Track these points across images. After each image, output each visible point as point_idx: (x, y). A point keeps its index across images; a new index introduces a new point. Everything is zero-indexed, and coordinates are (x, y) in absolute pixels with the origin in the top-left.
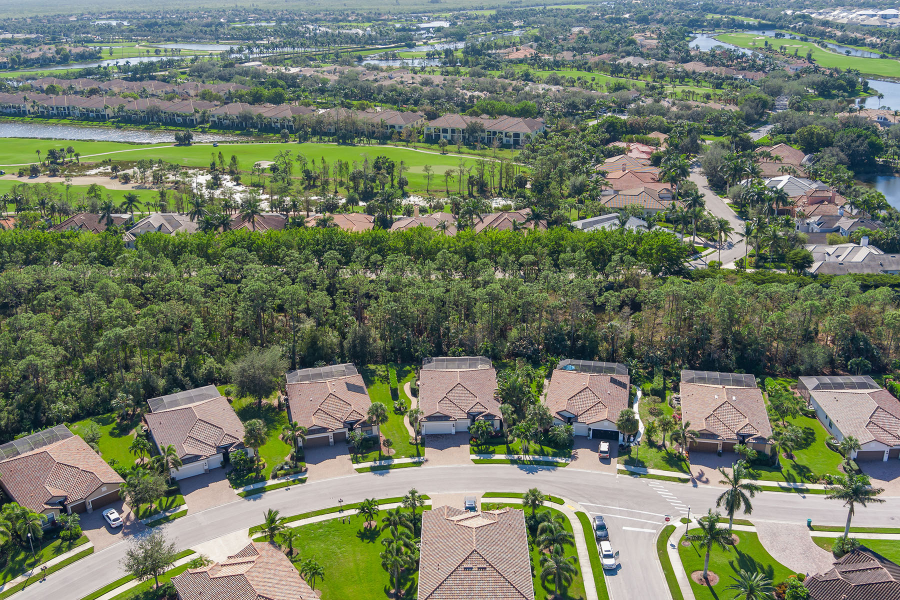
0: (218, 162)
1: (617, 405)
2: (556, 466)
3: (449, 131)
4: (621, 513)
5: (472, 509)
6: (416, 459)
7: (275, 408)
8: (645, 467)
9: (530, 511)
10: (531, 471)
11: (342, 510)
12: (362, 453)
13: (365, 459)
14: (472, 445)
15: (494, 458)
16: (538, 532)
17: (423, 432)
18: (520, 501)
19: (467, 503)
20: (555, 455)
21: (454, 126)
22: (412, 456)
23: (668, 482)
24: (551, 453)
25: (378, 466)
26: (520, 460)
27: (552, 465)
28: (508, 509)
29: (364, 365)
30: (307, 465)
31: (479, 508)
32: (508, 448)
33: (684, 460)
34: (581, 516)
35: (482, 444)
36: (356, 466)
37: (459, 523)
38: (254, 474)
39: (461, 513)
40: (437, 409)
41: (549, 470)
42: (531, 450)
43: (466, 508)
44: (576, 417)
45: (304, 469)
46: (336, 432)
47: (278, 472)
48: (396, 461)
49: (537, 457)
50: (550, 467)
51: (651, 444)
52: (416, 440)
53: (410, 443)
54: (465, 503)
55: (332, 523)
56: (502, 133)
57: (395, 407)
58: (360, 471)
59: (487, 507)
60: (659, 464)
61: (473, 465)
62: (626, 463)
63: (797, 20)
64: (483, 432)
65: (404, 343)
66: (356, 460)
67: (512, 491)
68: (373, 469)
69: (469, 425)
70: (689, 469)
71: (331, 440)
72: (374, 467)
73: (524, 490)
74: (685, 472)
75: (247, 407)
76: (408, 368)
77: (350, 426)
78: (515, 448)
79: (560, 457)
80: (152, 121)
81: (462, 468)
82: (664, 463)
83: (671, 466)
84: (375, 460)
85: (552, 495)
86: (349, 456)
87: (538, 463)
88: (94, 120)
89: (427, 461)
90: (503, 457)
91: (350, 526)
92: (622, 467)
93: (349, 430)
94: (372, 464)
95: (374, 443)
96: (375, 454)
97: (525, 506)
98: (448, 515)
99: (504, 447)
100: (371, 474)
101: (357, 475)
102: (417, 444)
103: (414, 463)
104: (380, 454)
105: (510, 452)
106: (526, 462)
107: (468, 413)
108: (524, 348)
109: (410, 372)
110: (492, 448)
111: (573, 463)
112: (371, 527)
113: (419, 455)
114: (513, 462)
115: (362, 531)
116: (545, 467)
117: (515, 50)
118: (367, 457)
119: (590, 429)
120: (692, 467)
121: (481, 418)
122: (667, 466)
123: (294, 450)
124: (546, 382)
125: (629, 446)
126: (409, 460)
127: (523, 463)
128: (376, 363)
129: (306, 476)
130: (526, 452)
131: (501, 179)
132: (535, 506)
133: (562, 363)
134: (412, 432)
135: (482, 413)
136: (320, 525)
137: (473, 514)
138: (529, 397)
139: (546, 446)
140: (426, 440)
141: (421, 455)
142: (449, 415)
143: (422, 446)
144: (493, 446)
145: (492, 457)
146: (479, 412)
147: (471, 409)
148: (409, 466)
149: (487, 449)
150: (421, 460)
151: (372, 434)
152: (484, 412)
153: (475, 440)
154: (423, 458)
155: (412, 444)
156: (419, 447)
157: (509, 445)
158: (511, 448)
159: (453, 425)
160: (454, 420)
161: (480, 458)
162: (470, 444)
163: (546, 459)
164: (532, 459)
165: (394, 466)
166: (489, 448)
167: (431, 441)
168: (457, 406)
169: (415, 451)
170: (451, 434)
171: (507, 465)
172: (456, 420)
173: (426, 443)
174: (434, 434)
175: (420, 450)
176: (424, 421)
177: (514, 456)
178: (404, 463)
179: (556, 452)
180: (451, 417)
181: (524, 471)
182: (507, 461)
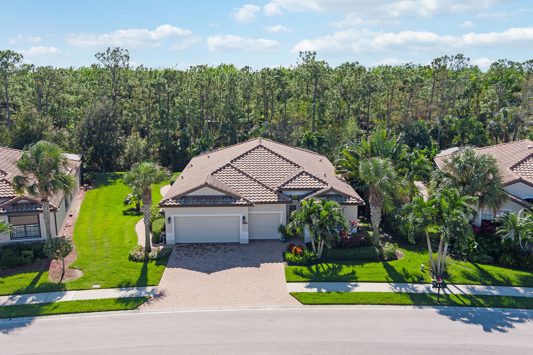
6: (133, 292)
14: (290, 263)
15: (357, 290)
17: (170, 237)
22: (125, 285)
32: (390, 268)
35: (317, 261)
48: (70, 296)
49: (478, 287)
52: (148, 250)
53: (131, 258)
61: (298, 306)
69: (283, 220)
78: (410, 269)
81: (262, 315)
89: (160, 296)
96: (23, 279)
99: (377, 268)
102: (146, 260)
103: (120, 300)
104: (37, 278)
106: (455, 300)
107: (280, 191)
110: (346, 270)
113: (142, 282)
114: (419, 300)
127: (448, 300)
135: (315, 190)
139: (488, 264)
140: (174, 253)
141: (149, 283)
142: (233, 192)
143: (157, 264)
144: (348, 266)
145: (350, 289)
146: (306, 189)
147: (288, 183)
148: (101, 307)
149: (335, 270)
150: (143, 294)
151: (37, 233)
152: (319, 189)
153: (299, 250)
154: (153, 290)
155: (136, 260)
156: (151, 265)
157: (390, 263)
158: (399, 269)
159: (244, 218)
160: (245, 205)
161: (319, 292)
162: (285, 260)
163: (506, 291)
164: (467, 292)
165: (56, 307)
166: (340, 269)
167: (186, 254)
168: (255, 180)
169: (135, 275)
170: (238, 244)
171: (402, 308)
172: (250, 205)
173: (171, 259)
174: (197, 244)
175: (149, 273)
176: (170, 206)
177: (415, 286)
178: (90, 301)
179: (526, 277)
180: (239, 198)
181: (466, 322)
182: (399, 298)
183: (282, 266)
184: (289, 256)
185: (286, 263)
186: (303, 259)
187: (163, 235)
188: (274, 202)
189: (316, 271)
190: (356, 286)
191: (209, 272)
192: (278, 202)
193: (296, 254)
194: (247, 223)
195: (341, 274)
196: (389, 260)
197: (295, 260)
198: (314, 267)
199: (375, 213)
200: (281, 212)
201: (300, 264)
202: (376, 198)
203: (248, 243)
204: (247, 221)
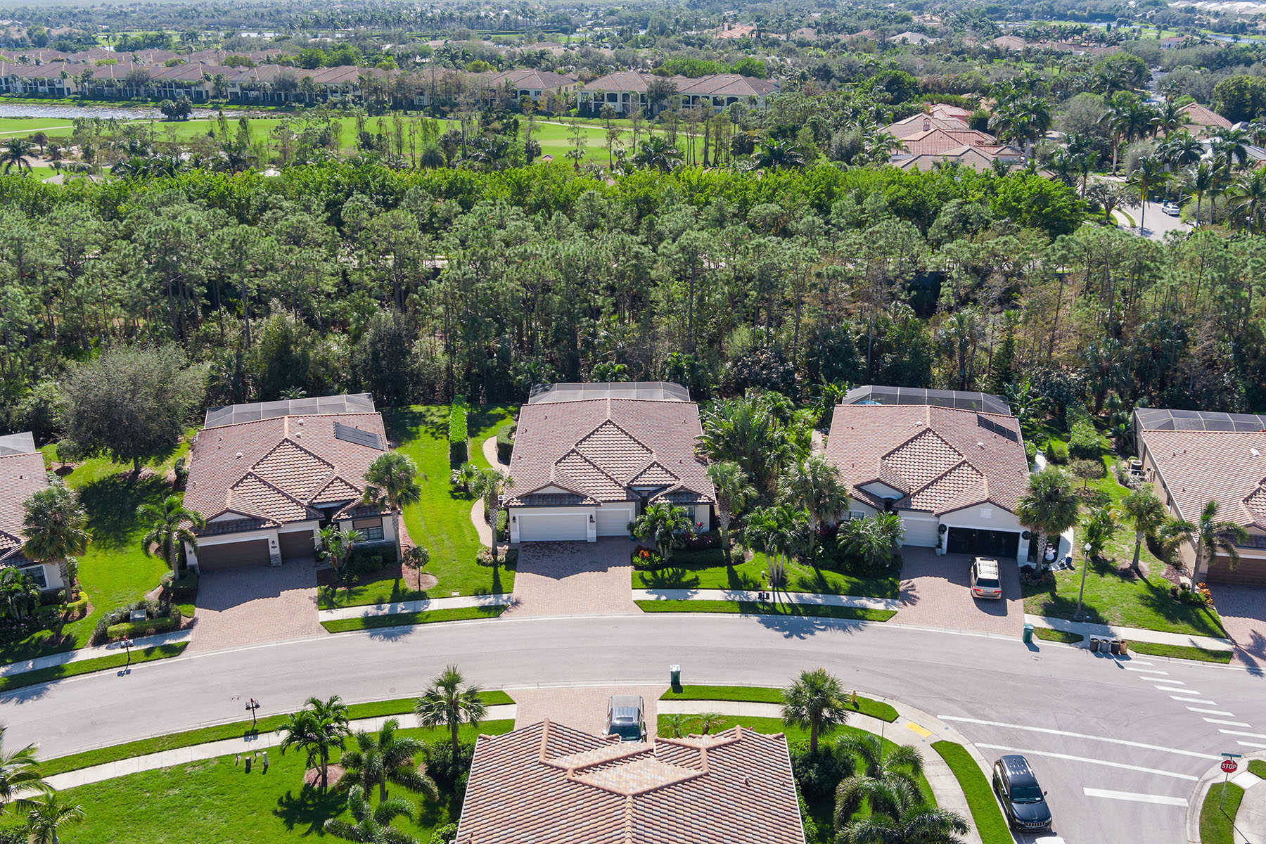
0: (217, 130)
1: (1006, 471)
2: (863, 618)
3: (620, 98)
4: (1067, 745)
5: (630, 731)
6: (489, 600)
7: (168, 484)
8: (1102, 622)
9: (804, 738)
10: (795, 631)
11: (255, 733)
12: (349, 584)
13: (352, 597)
14: (637, 567)
15: (696, 597)
16: (839, 808)
17: (515, 536)
18: (774, 712)
19: (616, 715)
20: (855, 592)
21: (626, 89)
22: (482, 593)
23: (1174, 661)
24: (845, 585)
25: (385, 616)
26: (764, 604)
27: (851, 617)
28: (738, 731)
29: (402, 404)
30: (199, 612)
31: (651, 730)
32: (732, 574)
33: (1202, 605)
34: (952, 754)
35: (663, 565)
36: (326, 616)
37: (583, 778)
38: (47, 634)
39: (592, 743)
40: (550, 476)
41: (844, 628)
42: (792, 579)
43: (613, 729)
44: (907, 496)
45: (185, 621)
46: (287, 529)
47: (111, 628)
48: (435, 605)
49: (807, 596)
50: (845, 622)
51: (1102, 567)
52: (495, 553)
53: (479, 561)
54: (610, 715)
55: (216, 769)
56: (708, 98)
57: (453, 482)
58: (332, 627)
59: (672, 727)
60: (1136, 615)
61: (639, 614)
62: (1049, 611)
63: (1146, 8)
64: (667, 533)
65: (492, 357)
66: (327, 602)
67: (746, 683)
68: (370, 624)
69: (632, 517)
70: (1221, 627)
71: (275, 551)
72: (376, 618)
73: (785, 681)
74: (1213, 634)
75: (101, 482)
76: (499, 410)
77: (325, 515)
78: (751, 575)
79: (869, 596)
80: (137, 95)
81: (608, 622)
82: (1148, 612)
83: (1171, 618)
84: (380, 602)
85: (860, 694)
86: (315, 592)
87: (812, 610)
88: (44, 96)
89: (517, 603)
90: (718, 595)
91: (263, 780)
92: (1038, 622)
93: (323, 526)
94: (372, 610)
95: (386, 561)
96: (384, 587)
97: (791, 723)
98: (550, 752)
99: (721, 573)
100: (363, 637)
101: (326, 636)
102: (495, 564)
103: (483, 608)
104: (396, 586)
105: (736, 584)
106: (779, 609)
107: (629, 488)
108: (763, 368)
109: (503, 417)
110: (689, 575)
111: (903, 611)
112: (324, 783)
113: (497, 589)
114: (747, 608)
115: (296, 795)
116: (832, 620)
117: (726, 28)
118: (359, 593)
119: (942, 529)
120: (1229, 623)
121: (662, 501)
122: (1161, 619)
123: (171, 573)
124: (816, 436)
125: (1046, 571)
126: (472, 602)
127: (772, 609)
128: (429, 402)
129: (188, 638)
130: (780, 582)
131: (707, 145)
132: (820, 725)
133: (853, 394)
134: (486, 536)
135: (665, 487)
136: (177, 775)
137: (631, 746)
138: (784, 451)
139: (830, 569)
140: (521, 554)
141: (504, 590)
142: (579, 491)
143: (507, 569)
144: (692, 570)
145: (689, 597)
146: (656, 485)
147: (637, 478)
148: (469, 615)
149: (678, 576)
150: (501, 602)
151: (380, 536)
152: (670, 486)
153: (646, 554)
154: (509, 598)
155: (484, 564)
156: (501, 569)
157: (735, 567)
158: (740, 575)
159: (591, 517)
160: (593, 505)
161: (658, 598)
162: (632, 564)
163: (832, 600)
164: (795, 601)
165: (428, 616)
166: (683, 574)
167: (533, 556)
168: (603, 472)
169: (488, 582)
170: (585, 542)
171: (730, 616)
172: (598, 505)
173: (519, 562)
174: (543, 542)
175: (501, 578)
176: (515, 506)
177: (749, 593)
178: (456, 610)
179: (857, 584)
180: (586, 497)
181: (777, 630)
182: (730, 606)
183: (629, 570)
184: (636, 560)
185: (633, 567)
186: (649, 563)
187: (507, 533)
188: (622, 501)
189: (660, 576)
190: (696, 593)
191: (559, 578)
192: (626, 501)
193: (643, 559)
194: (594, 522)
195: (684, 580)
196: (735, 564)
197: (642, 565)
198: (659, 573)
199: (723, 517)
200: (630, 510)
201: (647, 569)
202: (724, 503)
203: (596, 541)
204: (594, 519)
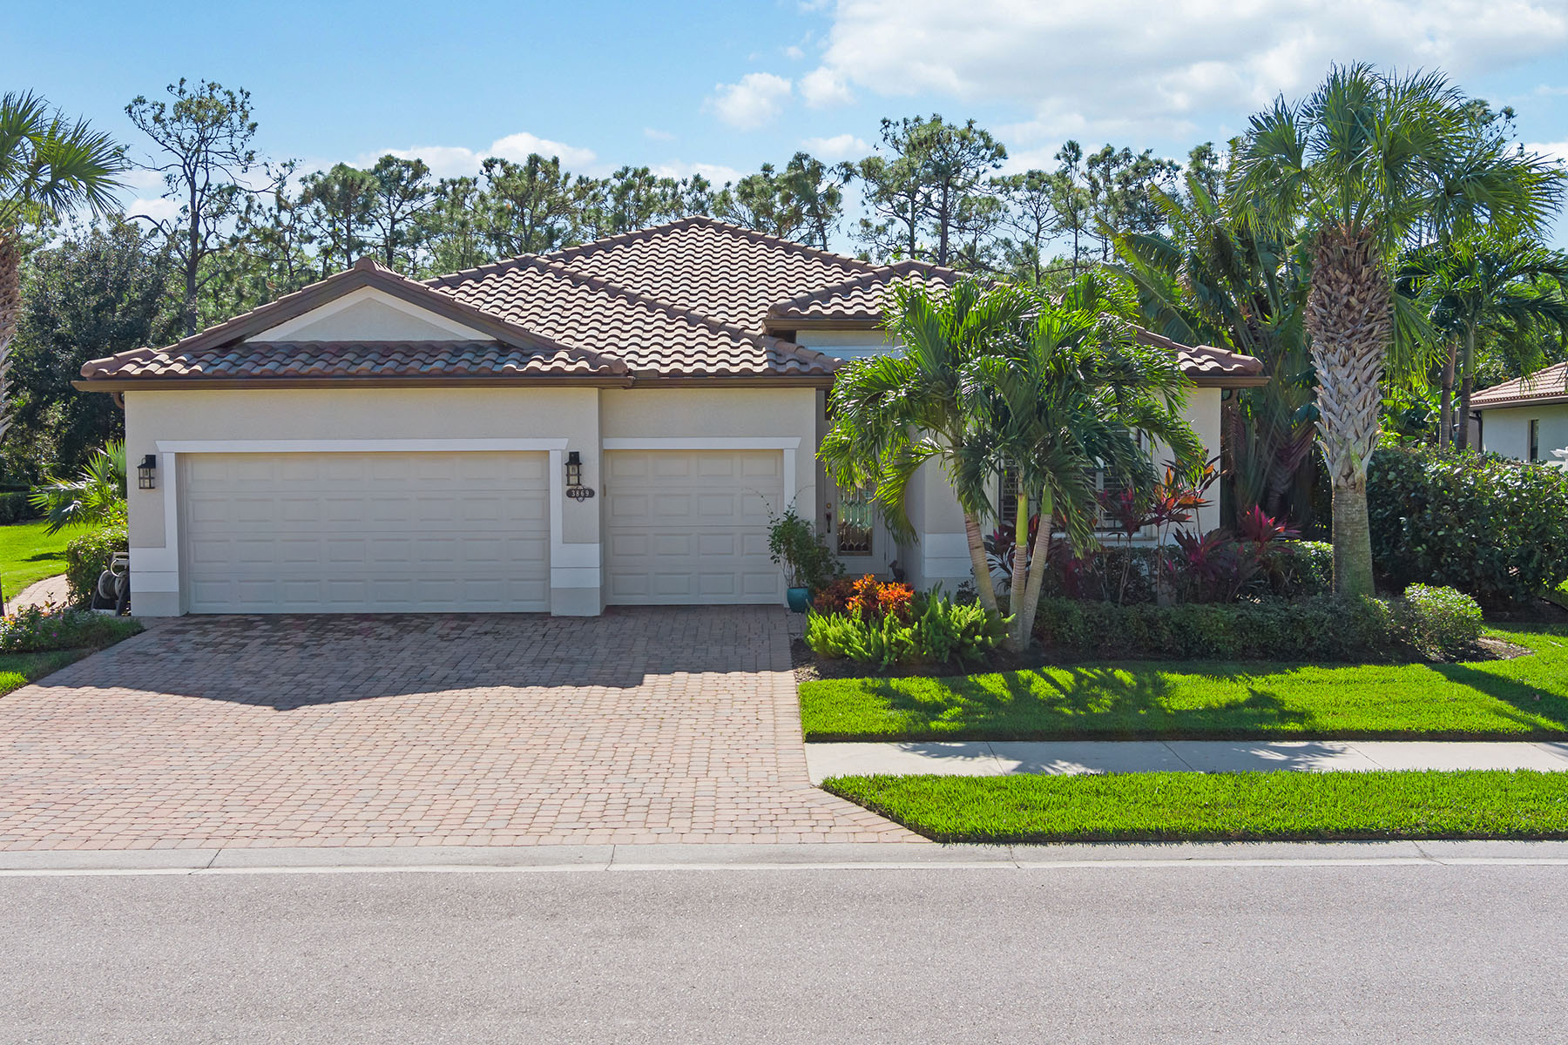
14: (838, 664)
35: (1006, 661)
159: (574, 459)
160: (580, 379)
170: (541, 617)
183: (784, 684)
184: (825, 628)
185: (812, 670)
186: (916, 636)
187: (118, 569)
188: (745, 377)
189: (1007, 694)
190: (1318, 752)
191: (284, 703)
192: (772, 379)
193: (871, 616)
194: (592, 494)
195: (1179, 704)
197: (868, 648)
198: (993, 682)
199: (1345, 391)
200: (790, 444)
201: (902, 664)
202: (1352, 292)
203: (598, 614)
204: (591, 479)
